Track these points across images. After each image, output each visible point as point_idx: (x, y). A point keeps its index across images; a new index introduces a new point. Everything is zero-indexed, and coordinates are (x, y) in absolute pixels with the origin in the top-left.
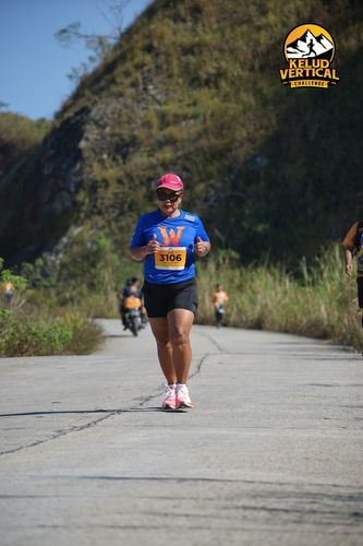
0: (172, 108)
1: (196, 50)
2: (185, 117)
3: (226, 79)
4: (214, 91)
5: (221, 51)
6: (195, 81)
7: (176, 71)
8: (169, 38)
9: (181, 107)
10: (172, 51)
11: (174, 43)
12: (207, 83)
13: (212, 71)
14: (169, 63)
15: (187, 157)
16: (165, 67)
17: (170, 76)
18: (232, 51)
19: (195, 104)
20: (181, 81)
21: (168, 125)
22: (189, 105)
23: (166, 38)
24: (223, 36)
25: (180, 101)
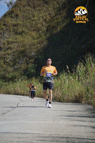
0: (10, 40)
1: (17, 25)
2: (14, 42)
3: (24, 33)
4: (21, 36)
5: (23, 26)
6: (16, 33)
7: (11, 30)
9: (13, 40)
11: (11, 24)
12: (19, 34)
13: (21, 31)
14: (10, 28)
15: (14, 52)
16: (9, 29)
17: (10, 32)
18: (26, 26)
19: (16, 39)
20: (13, 33)
21: (9, 44)
22: (15, 39)
23: (9, 22)
24: (24, 22)
25: (13, 38)
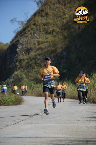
0: (41, 40)
1: (47, 25)
2: (44, 42)
3: (55, 32)
4: (52, 35)
5: (54, 25)
6: (47, 33)
7: (42, 30)
8: (40, 21)
9: (43, 39)
10: (41, 25)
11: (41, 23)
12: (50, 33)
13: (51, 30)
14: (40, 28)
15: (45, 53)
16: (39, 29)
17: (40, 31)
18: (56, 25)
19: (47, 39)
20: (43, 33)
21: (40, 44)
22: (45, 39)
23: (39, 21)
24: (54, 21)
25: (43, 38)
